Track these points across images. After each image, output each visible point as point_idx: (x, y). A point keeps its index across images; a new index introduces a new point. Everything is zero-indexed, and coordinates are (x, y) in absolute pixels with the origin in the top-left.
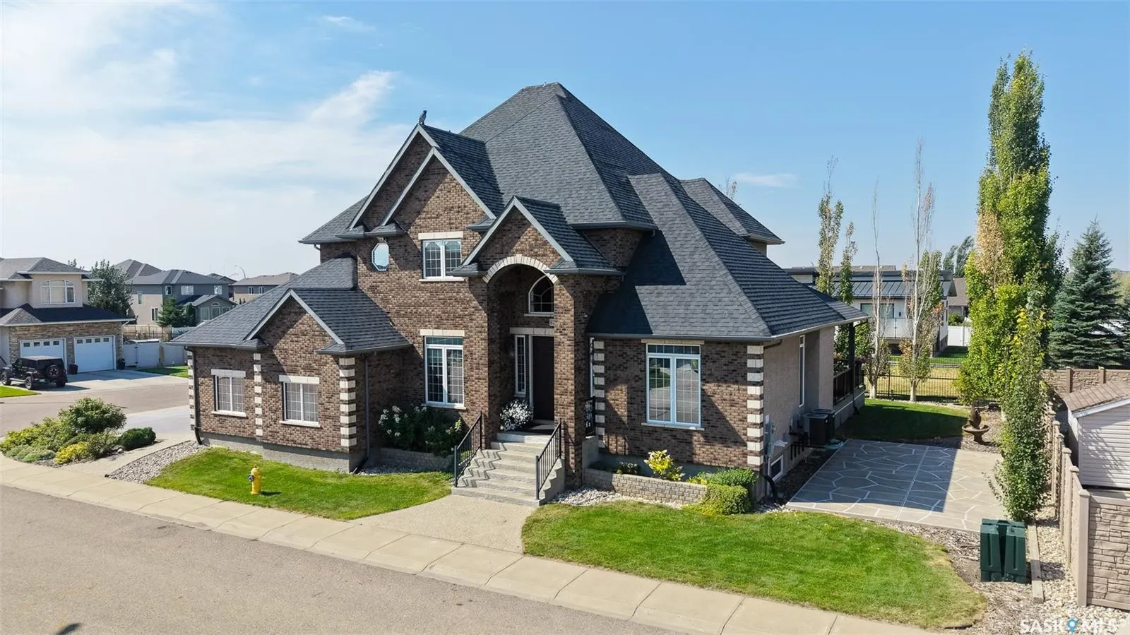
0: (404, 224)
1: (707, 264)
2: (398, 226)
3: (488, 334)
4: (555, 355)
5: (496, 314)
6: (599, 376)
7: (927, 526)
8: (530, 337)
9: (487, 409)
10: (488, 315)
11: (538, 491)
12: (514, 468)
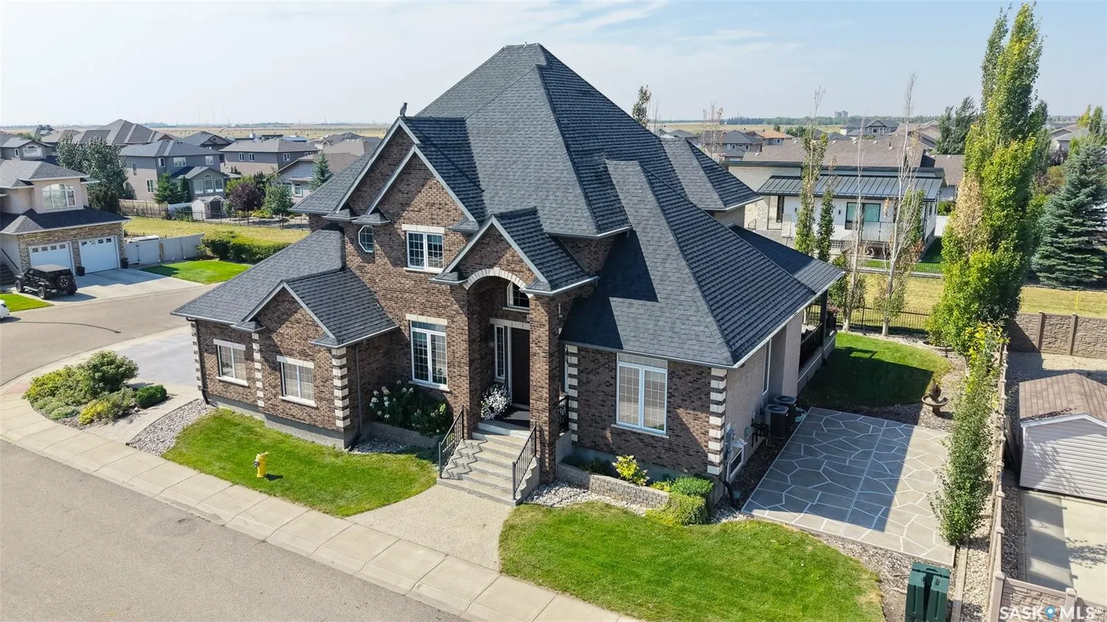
0: (388, 213)
1: (678, 275)
2: (383, 217)
3: (469, 337)
4: (531, 364)
5: (476, 316)
6: (573, 377)
7: (867, 545)
8: (508, 328)
9: (469, 404)
10: (468, 319)
11: (515, 492)
12: (493, 463)
